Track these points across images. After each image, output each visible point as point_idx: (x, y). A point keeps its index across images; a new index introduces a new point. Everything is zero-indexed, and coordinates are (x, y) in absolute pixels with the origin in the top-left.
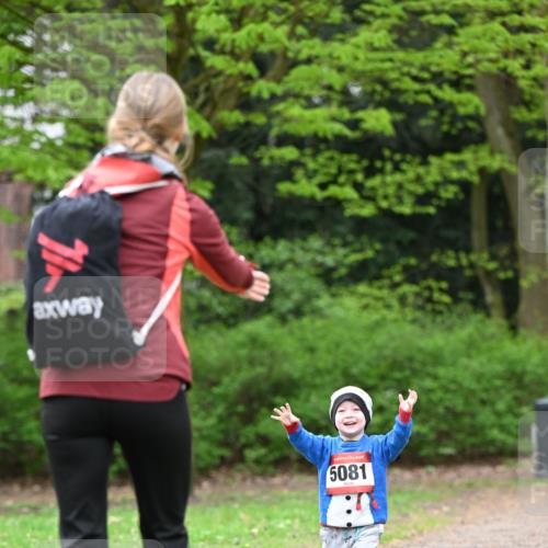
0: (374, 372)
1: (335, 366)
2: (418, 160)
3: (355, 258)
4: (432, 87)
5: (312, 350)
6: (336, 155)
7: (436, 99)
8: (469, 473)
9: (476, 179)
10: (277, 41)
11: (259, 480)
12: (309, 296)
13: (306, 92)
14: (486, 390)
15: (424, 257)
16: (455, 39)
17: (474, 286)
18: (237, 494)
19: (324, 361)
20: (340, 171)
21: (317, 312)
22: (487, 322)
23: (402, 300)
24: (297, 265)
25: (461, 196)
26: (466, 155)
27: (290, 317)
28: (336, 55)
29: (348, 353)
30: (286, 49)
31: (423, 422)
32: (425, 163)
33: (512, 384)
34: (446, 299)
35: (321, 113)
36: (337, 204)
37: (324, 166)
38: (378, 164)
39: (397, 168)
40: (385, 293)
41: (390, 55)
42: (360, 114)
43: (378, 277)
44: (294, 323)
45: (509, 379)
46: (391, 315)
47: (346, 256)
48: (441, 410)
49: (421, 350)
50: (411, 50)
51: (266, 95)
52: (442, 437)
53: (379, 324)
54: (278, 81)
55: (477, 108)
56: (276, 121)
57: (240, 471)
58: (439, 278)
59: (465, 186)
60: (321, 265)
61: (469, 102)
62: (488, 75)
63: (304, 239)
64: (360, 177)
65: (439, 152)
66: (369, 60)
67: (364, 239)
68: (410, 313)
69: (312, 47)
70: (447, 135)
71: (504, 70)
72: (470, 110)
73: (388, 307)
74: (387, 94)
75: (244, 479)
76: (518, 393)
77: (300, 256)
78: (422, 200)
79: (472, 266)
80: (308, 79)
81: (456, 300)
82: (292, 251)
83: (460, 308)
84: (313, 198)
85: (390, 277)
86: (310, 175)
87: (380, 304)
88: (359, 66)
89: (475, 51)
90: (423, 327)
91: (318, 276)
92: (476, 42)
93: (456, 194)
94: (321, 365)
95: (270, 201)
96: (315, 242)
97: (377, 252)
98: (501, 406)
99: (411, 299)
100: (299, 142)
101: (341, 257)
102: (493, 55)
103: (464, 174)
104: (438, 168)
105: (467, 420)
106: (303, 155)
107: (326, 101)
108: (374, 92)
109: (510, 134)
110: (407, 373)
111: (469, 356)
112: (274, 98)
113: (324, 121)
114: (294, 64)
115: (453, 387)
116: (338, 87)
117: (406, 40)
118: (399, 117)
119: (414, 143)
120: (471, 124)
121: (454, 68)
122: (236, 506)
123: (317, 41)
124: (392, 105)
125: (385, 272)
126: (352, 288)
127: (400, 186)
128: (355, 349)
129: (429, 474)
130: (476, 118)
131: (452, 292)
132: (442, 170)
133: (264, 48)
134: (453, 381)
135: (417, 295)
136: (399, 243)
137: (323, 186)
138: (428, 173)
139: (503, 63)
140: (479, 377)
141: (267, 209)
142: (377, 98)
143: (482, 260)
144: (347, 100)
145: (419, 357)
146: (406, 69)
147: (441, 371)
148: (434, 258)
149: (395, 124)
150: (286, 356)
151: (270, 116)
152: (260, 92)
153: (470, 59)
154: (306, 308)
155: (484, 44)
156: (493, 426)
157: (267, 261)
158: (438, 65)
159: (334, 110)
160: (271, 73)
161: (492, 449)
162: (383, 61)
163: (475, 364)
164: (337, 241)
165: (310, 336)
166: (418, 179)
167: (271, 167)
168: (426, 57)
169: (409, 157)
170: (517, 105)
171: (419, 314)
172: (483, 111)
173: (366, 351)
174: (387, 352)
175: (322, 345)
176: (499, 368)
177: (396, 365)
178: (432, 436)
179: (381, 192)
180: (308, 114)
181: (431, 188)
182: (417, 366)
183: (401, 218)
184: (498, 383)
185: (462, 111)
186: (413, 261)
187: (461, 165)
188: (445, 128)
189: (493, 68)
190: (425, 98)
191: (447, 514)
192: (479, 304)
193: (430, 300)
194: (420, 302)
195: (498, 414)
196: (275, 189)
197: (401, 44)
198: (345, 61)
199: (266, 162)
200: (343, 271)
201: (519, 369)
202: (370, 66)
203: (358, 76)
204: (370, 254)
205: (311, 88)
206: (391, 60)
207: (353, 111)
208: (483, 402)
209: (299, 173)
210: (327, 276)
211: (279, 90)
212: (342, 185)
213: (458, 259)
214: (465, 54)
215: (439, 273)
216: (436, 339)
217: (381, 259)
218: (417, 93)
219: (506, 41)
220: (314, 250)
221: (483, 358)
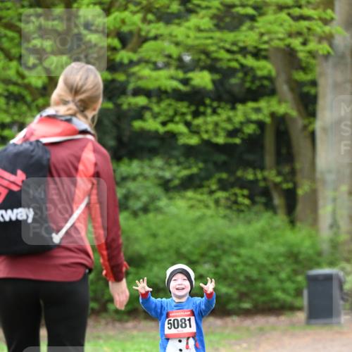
0: (197, 251)
1: (170, 246)
2: (229, 106)
3: (185, 173)
4: (239, 57)
5: (154, 236)
6: (173, 102)
7: (242, 66)
8: (260, 321)
9: (268, 120)
10: (134, 24)
11: (118, 325)
12: (153, 199)
13: (154, 59)
14: (273, 265)
15: (232, 173)
16: (256, 24)
17: (266, 193)
18: (102, 334)
19: (163, 243)
20: (176, 113)
21: (158, 210)
22: (275, 218)
23: (217, 202)
24: (146, 178)
25: (258, 132)
26: (262, 104)
27: (140, 213)
28: (174, 33)
29: (179, 238)
30: (140, 30)
31: (230, 285)
32: (233, 108)
33: (290, 261)
34: (247, 202)
35: (163, 73)
36: (173, 136)
37: (165, 110)
38: (202, 109)
39: (214, 112)
40: (205, 197)
41: (210, 34)
42: (190, 75)
43: (201, 186)
44: (143, 217)
45: (289, 257)
46: (209, 212)
47: (179, 171)
48: (242, 278)
49: (229, 237)
50: (226, 31)
51: (126, 61)
52: (243, 296)
53: (200, 219)
54: (135, 51)
55: (270, 71)
56: (133, 79)
57: (104, 318)
58: (242, 187)
59: (261, 124)
60: (161, 178)
61: (265, 68)
62: (277, 49)
63: (150, 159)
64: (189, 118)
65: (243, 101)
66: (197, 38)
67: (192, 160)
68: (222, 211)
69: (158, 29)
70: (249, 90)
71: (288, 46)
72: (264, 73)
73: (207, 206)
74: (209, 62)
75: (107, 324)
76: (295, 267)
77: (147, 171)
78: (232, 134)
79: (265, 179)
80: (155, 50)
81: (254, 202)
82: (142, 168)
83: (256, 208)
84: (157, 132)
85: (209, 187)
86: (155, 116)
87: (201, 205)
88: (190, 42)
89: (269, 32)
90: (231, 220)
91: (160, 185)
92: (269, 26)
93: (254, 130)
94: (161, 246)
95: (127, 133)
96: (158, 162)
97: (200, 169)
98: (283, 275)
99: (223, 202)
100: (148, 93)
101: (176, 172)
102: (281, 36)
103: (260, 117)
104: (242, 112)
105: (260, 285)
106: (150, 102)
107: (167, 65)
108: (199, 60)
109: (292, 90)
110: (219, 252)
111: (262, 241)
112: (132, 63)
113: (166, 79)
114: (146, 40)
115: (251, 262)
116: (175, 55)
117: (222, 24)
118: (217, 77)
119: (226, 95)
120: (266, 83)
121: (254, 44)
122: (101, 342)
123: (161, 25)
124: (212, 69)
125: (206, 183)
126: (183, 193)
127: (216, 124)
128: (183, 236)
129: (233, 321)
130: (269, 78)
131: (251, 197)
132: (245, 114)
133: (125, 29)
134: (251, 258)
135: (227, 199)
136: (215, 164)
137: (164, 124)
138: (236, 116)
139: (289, 41)
140: (268, 256)
141: (125, 139)
142: (202, 64)
143: (272, 175)
144: (181, 65)
145: (228, 241)
146: (222, 44)
147: (243, 251)
148: (239, 173)
149: (214, 82)
150: (137, 240)
151: (129, 75)
152: (122, 59)
153: (266, 38)
154: (151, 207)
155: (275, 28)
156: (278, 289)
157: (125, 174)
158: (244, 42)
159: (172, 72)
160: (130, 46)
161: (276, 305)
162: (207, 38)
163: (266, 246)
164: (173, 161)
165: (153, 226)
166: (229, 120)
167: (129, 110)
168: (236, 36)
169: (223, 104)
170: (297, 69)
171: (228, 212)
172: (274, 73)
173: (192, 237)
174: (206, 238)
175: (161, 232)
176: (282, 249)
177: (212, 247)
178: (236, 296)
179: (203, 129)
180: (155, 74)
181: (238, 126)
182: (226, 247)
183: (216, 146)
184: (281, 259)
185: (259, 73)
186: (224, 176)
187: (258, 110)
188: (248, 85)
189: (281, 44)
190: (234, 64)
191: (245, 349)
192: (269, 206)
193: (236, 202)
194: (229, 203)
195: (281, 281)
196: (130, 126)
197: (219, 27)
198: (180, 38)
199: (125, 107)
200: (176, 182)
201: (295, 250)
202: (197, 42)
203: (189, 49)
204: (195, 170)
205: (157, 56)
206: (212, 38)
207: (185, 72)
208: (271, 273)
209: (148, 115)
210: (166, 185)
211: (135, 57)
212: (177, 123)
213: (255, 174)
214: (262, 35)
215: (242, 184)
216: (240, 229)
217: (203, 174)
218: (229, 60)
219: (290, 26)
220: (158, 167)
221: (271, 243)
